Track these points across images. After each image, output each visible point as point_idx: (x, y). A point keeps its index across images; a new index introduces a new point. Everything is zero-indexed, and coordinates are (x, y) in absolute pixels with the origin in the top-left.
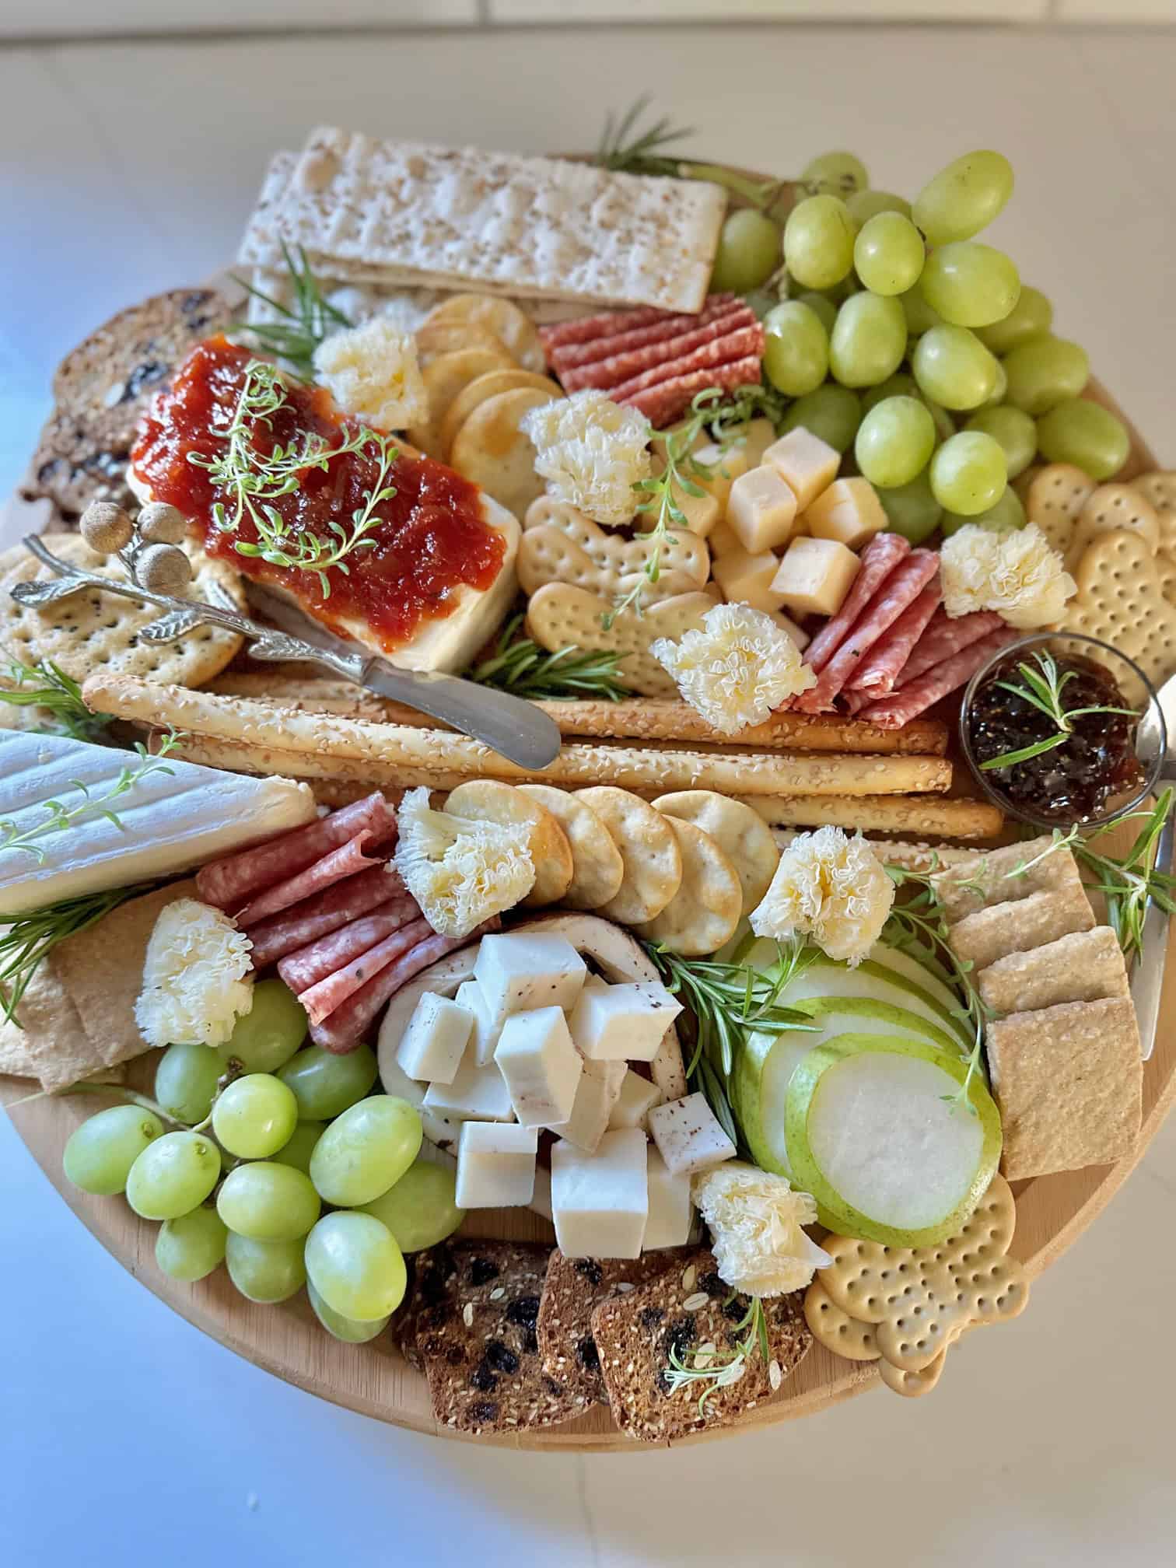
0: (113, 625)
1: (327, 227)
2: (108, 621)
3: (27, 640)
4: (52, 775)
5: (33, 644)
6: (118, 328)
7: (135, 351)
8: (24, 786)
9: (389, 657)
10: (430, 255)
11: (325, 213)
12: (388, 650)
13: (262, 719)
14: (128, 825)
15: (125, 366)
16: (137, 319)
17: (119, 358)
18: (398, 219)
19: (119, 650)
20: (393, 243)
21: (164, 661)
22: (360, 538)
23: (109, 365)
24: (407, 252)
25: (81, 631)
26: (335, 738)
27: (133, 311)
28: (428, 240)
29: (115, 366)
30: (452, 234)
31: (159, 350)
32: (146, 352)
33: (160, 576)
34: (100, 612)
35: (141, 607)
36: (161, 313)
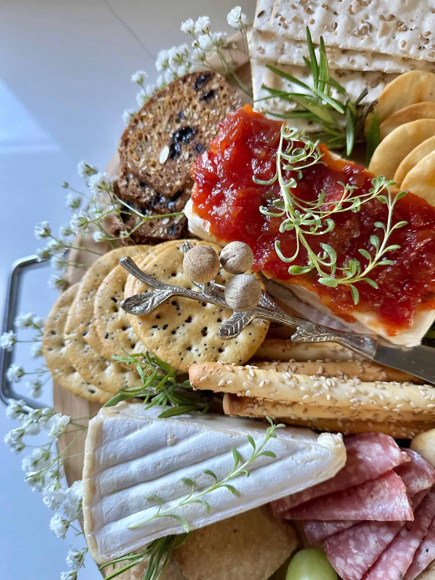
0: (189, 320)
1: (313, 22)
2: (186, 318)
3: (124, 328)
4: (180, 455)
5: (129, 330)
6: (154, 107)
7: (169, 121)
8: (159, 464)
9: (392, 339)
10: (388, 42)
11: (310, 12)
12: (392, 334)
13: (315, 390)
14: (241, 491)
15: (166, 133)
16: (166, 99)
17: (161, 128)
18: (361, 15)
19: (198, 341)
20: (361, 33)
21: (227, 345)
22: (380, 260)
23: (154, 134)
24: (371, 40)
25: (170, 328)
26: (364, 400)
27: (161, 94)
28: (385, 32)
29: (159, 134)
30: (401, 27)
31: (186, 119)
32: (178, 121)
33: (247, 301)
34: (180, 311)
35: (204, 305)
36: (181, 93)
